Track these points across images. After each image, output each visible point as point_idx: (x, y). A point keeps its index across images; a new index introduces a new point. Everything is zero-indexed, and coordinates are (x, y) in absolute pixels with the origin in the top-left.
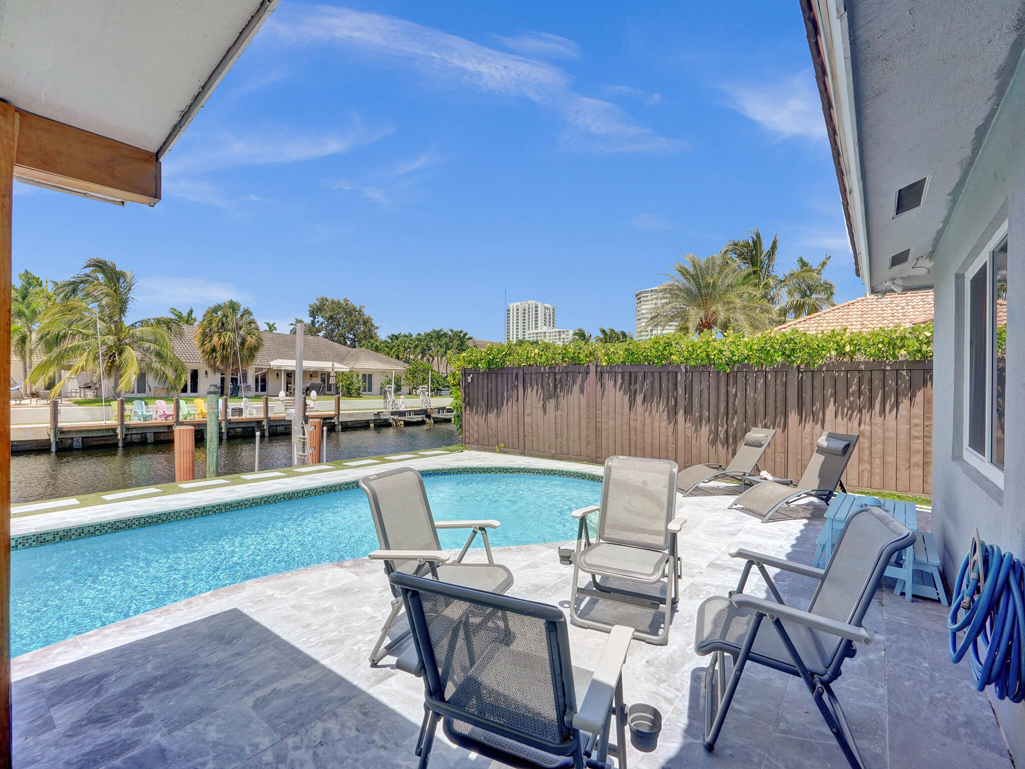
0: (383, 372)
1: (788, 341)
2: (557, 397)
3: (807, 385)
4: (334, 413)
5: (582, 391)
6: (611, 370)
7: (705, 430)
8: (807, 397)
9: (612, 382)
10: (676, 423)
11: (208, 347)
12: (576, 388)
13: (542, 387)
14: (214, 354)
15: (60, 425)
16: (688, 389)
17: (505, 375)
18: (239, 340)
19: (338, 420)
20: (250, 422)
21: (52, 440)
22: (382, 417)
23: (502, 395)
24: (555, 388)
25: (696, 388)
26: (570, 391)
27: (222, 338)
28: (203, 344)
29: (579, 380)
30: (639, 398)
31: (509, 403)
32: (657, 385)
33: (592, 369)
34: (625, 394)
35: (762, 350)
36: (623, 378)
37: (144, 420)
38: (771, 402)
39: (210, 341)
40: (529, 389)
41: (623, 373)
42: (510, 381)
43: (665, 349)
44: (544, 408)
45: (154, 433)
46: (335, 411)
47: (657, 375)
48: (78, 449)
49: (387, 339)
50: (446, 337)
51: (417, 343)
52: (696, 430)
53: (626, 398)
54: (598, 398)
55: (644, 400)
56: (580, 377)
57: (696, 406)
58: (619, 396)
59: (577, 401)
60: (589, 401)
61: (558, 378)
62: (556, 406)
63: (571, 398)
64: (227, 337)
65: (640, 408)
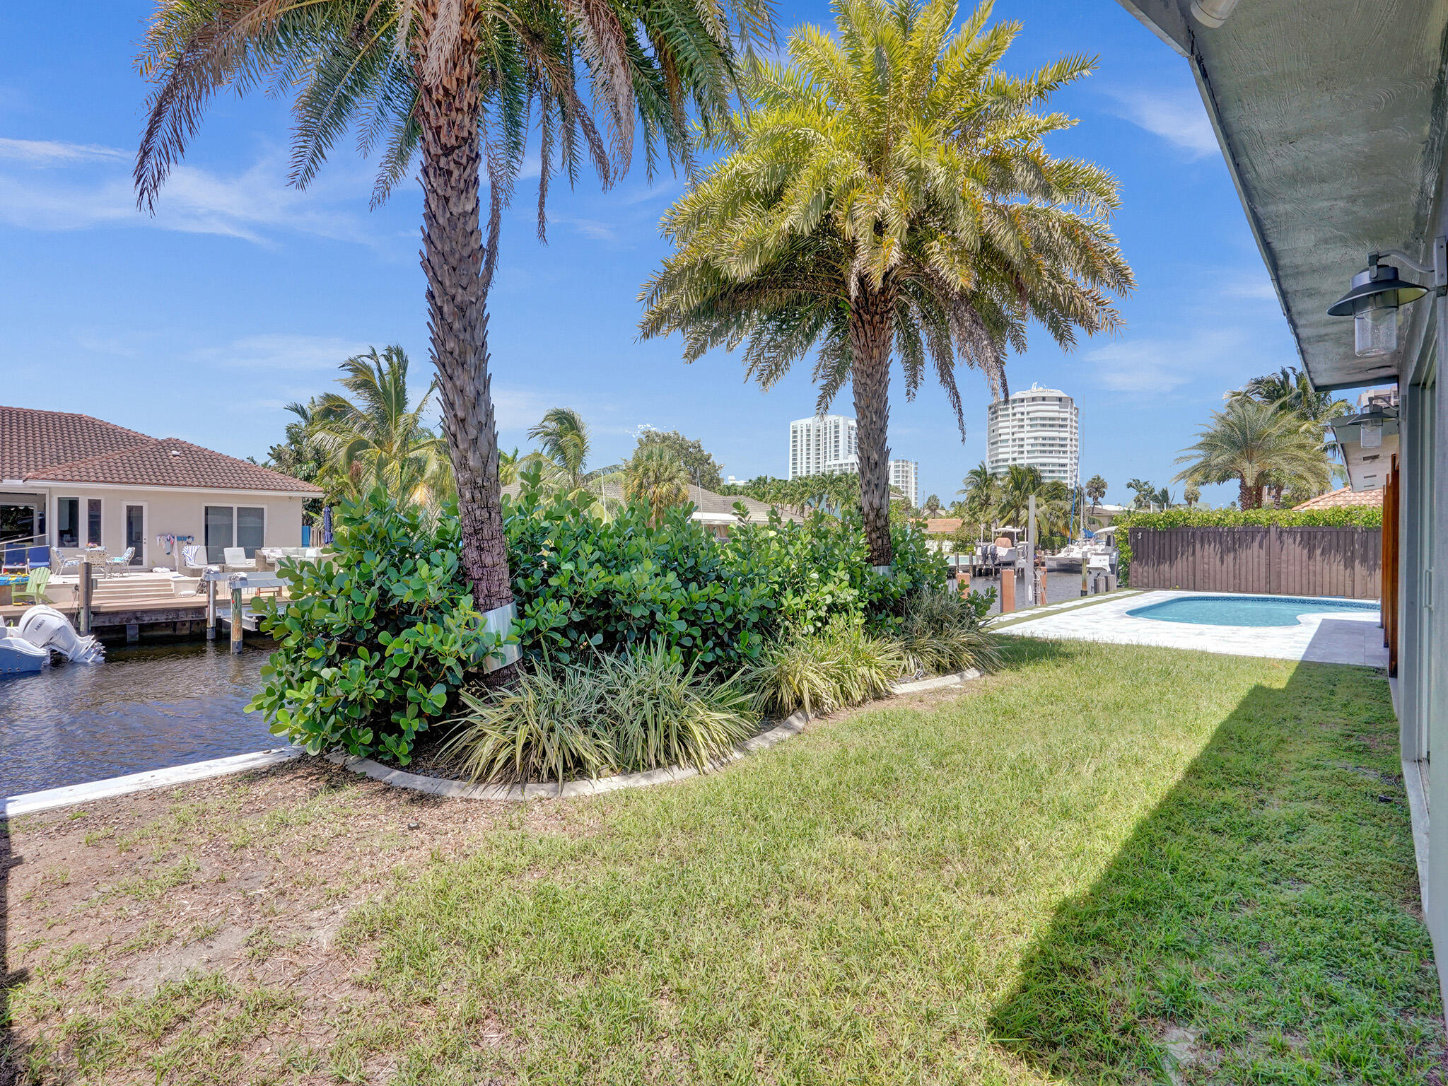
2: (1235, 550)
5: (1261, 546)
6: (1291, 532)
9: (1291, 540)
10: (1353, 568)
12: (1256, 544)
13: (1221, 543)
16: (1365, 545)
17: (1180, 535)
23: (1177, 549)
24: (1234, 543)
25: (1371, 544)
26: (1249, 547)
27: (659, 489)
29: (1258, 539)
30: (1318, 552)
31: (1185, 557)
32: (1334, 541)
33: (1273, 529)
34: (1303, 548)
36: (1302, 537)
40: (1206, 546)
41: (1302, 533)
42: (1185, 538)
43: (1346, 516)
44: (1222, 558)
47: (1335, 534)
52: (1370, 574)
53: (1306, 551)
54: (1278, 550)
55: (1322, 553)
56: (1259, 535)
57: (1371, 554)
58: (1298, 550)
59: (1256, 553)
60: (1268, 554)
61: (1237, 536)
62: (1235, 558)
63: (1250, 552)
64: (664, 489)
65: (1318, 558)
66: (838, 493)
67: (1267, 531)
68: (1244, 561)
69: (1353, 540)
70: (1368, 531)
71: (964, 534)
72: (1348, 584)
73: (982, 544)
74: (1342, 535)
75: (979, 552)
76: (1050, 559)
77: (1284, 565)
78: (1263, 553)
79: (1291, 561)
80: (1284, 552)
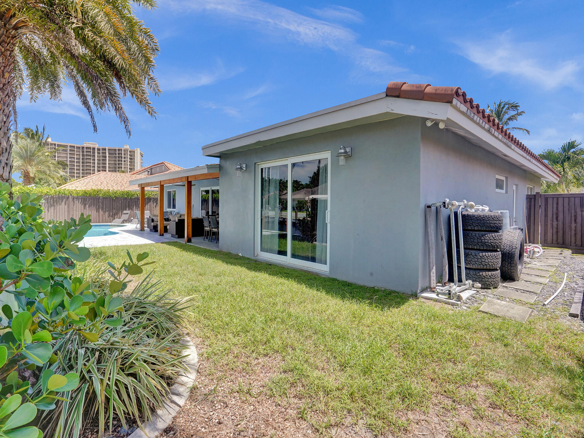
1: (128, 193)
2: (54, 206)
3: (130, 202)
5: (65, 204)
6: (77, 198)
7: (107, 213)
8: (130, 204)
9: (77, 202)
10: (99, 212)
12: (63, 203)
16: (103, 203)
24: (54, 203)
25: (104, 203)
26: (60, 204)
29: (64, 201)
30: (87, 206)
32: (93, 202)
33: (70, 197)
34: (82, 204)
35: (123, 194)
36: (81, 200)
38: (123, 205)
41: (81, 198)
43: (97, 193)
44: (48, 210)
47: (93, 199)
52: (104, 214)
53: (83, 206)
54: (72, 206)
55: (89, 207)
56: (65, 199)
57: (104, 207)
58: (80, 206)
59: (63, 207)
60: (69, 207)
61: (55, 200)
62: (54, 209)
63: (61, 207)
65: (87, 208)
67: (68, 198)
68: (58, 210)
69: (99, 201)
70: (104, 198)
72: (98, 218)
74: (95, 200)
77: (75, 212)
78: (66, 207)
79: (77, 210)
80: (75, 206)
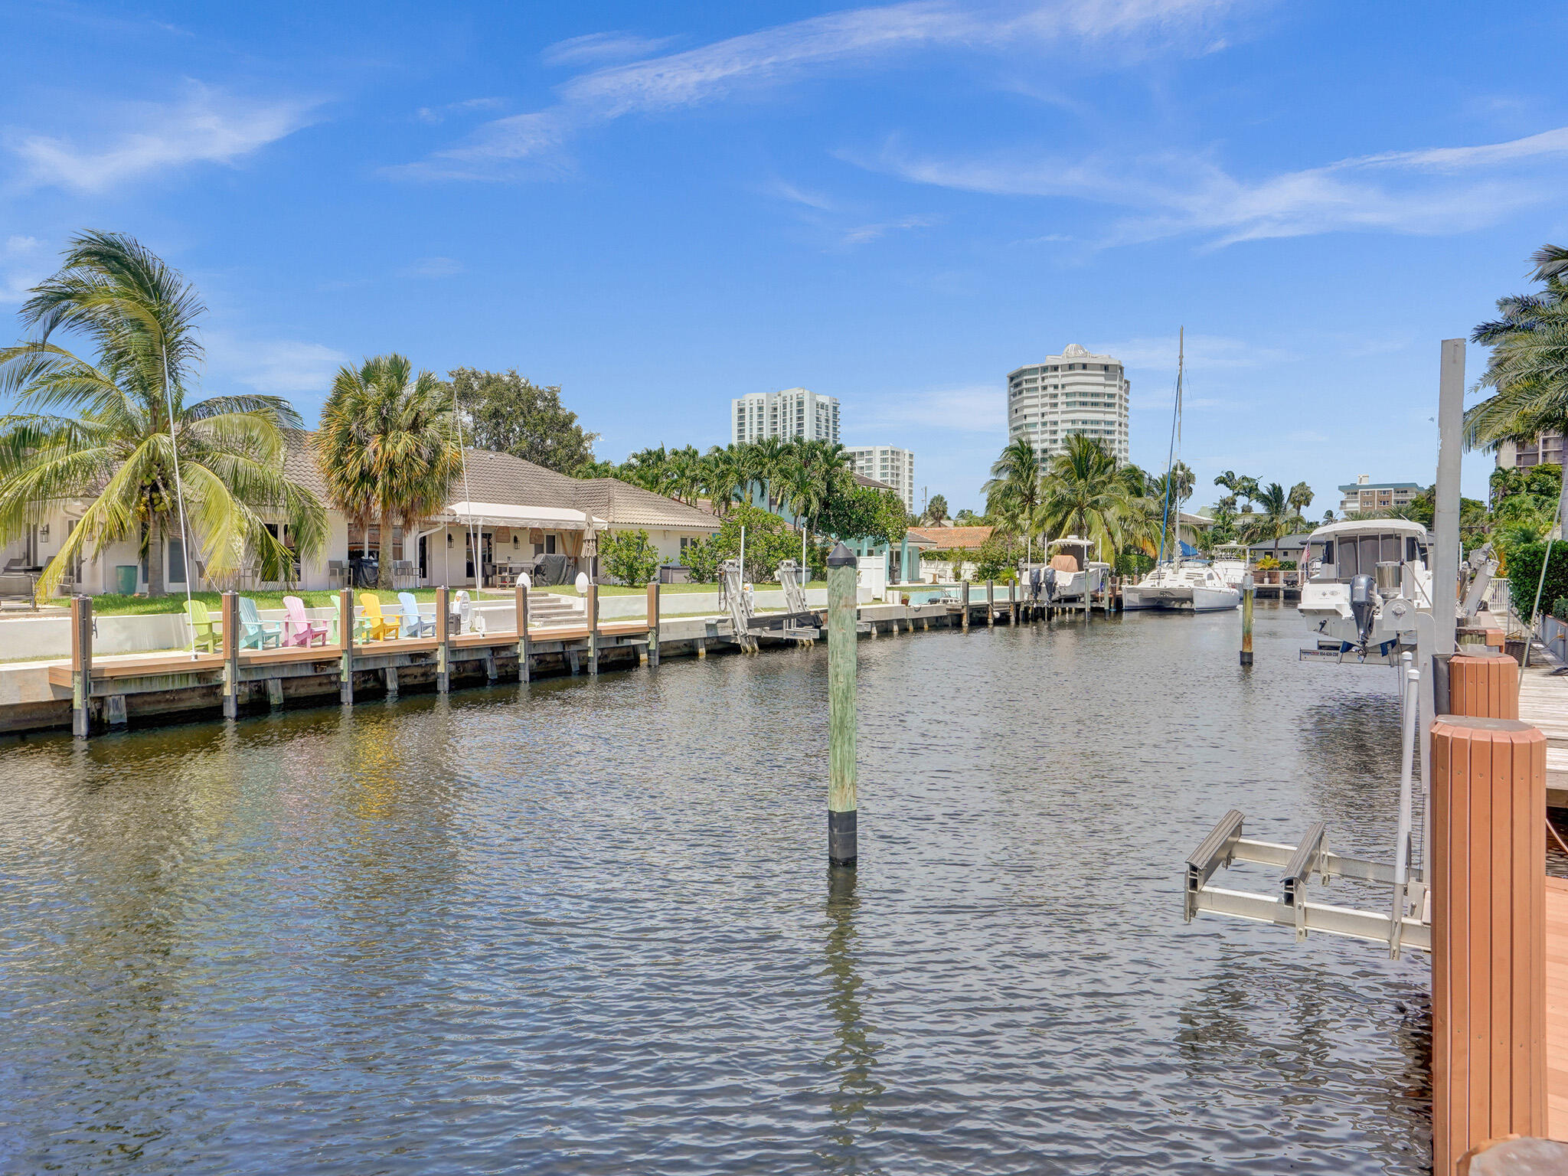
0: (666, 532)
4: (644, 622)
11: (353, 470)
14: (367, 486)
15: (97, 661)
18: (425, 452)
19: (657, 640)
20: (478, 649)
21: (78, 703)
22: (721, 633)
27: (388, 446)
28: (338, 462)
37: (264, 649)
39: (358, 455)
45: (284, 679)
46: (649, 618)
48: (119, 728)
49: (634, 461)
50: (790, 453)
51: (722, 467)
64: (401, 444)
66: (786, 474)
71: (995, 551)
73: (1029, 565)
75: (1026, 580)
76: (1129, 591)
